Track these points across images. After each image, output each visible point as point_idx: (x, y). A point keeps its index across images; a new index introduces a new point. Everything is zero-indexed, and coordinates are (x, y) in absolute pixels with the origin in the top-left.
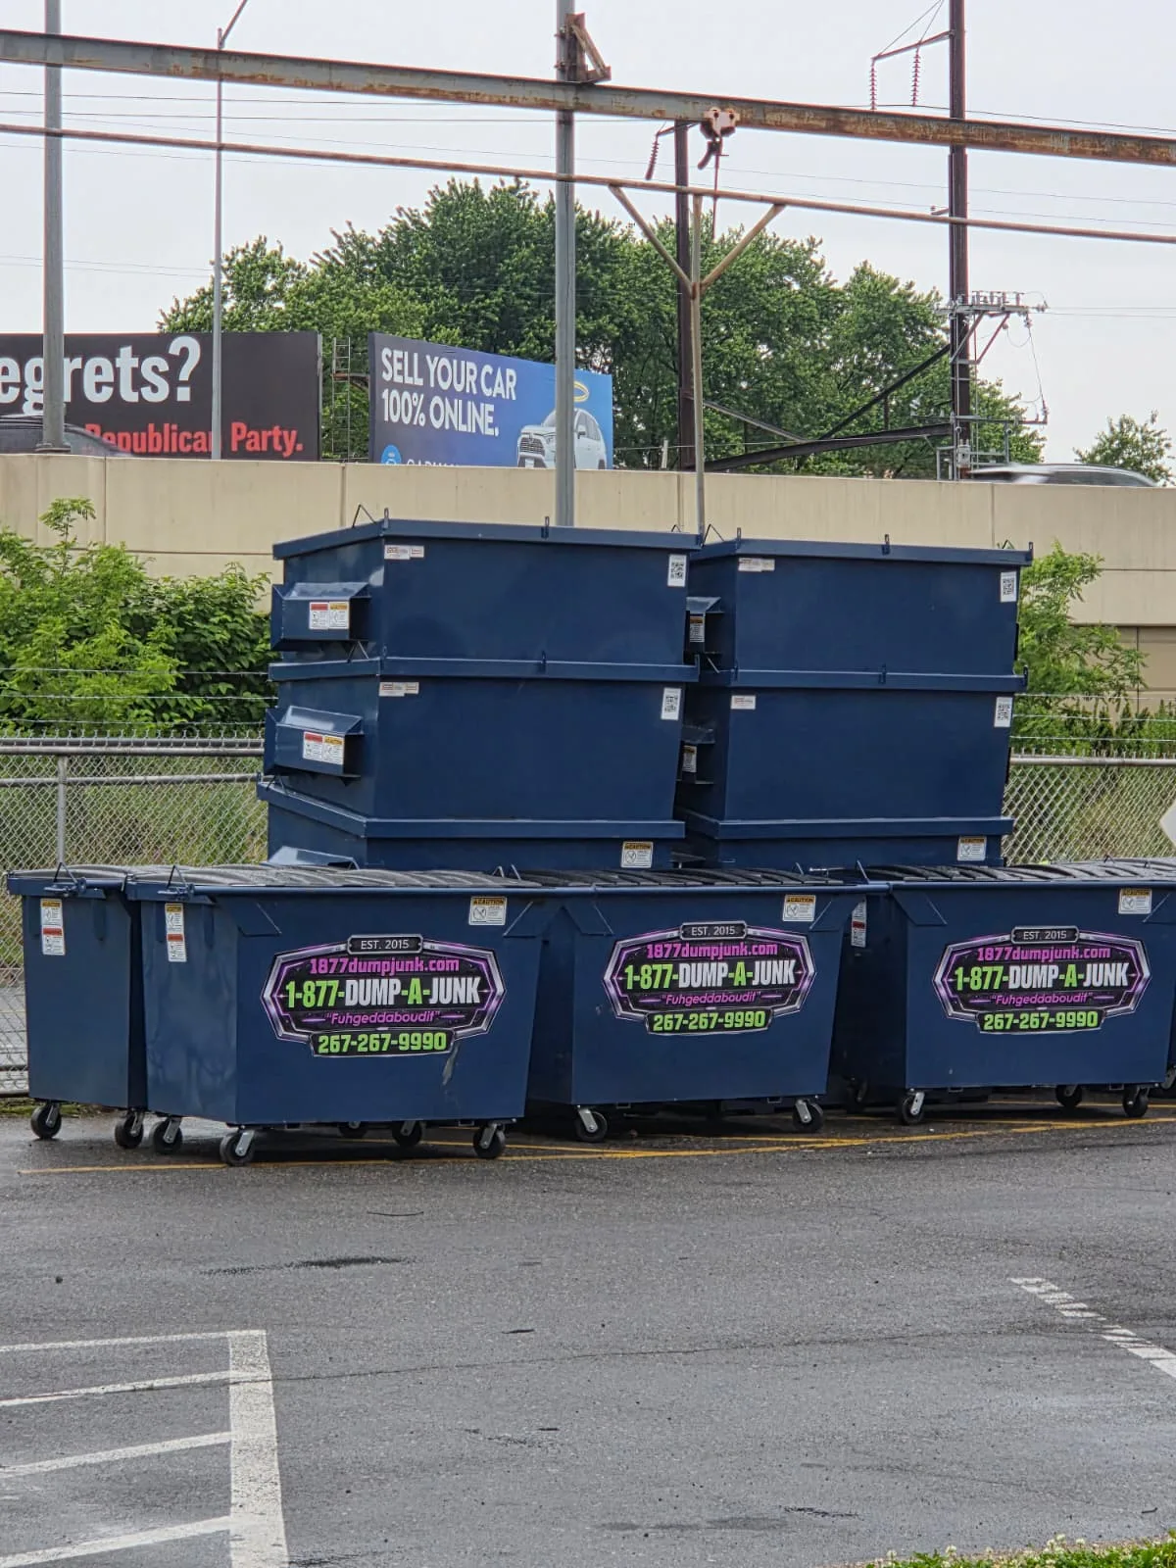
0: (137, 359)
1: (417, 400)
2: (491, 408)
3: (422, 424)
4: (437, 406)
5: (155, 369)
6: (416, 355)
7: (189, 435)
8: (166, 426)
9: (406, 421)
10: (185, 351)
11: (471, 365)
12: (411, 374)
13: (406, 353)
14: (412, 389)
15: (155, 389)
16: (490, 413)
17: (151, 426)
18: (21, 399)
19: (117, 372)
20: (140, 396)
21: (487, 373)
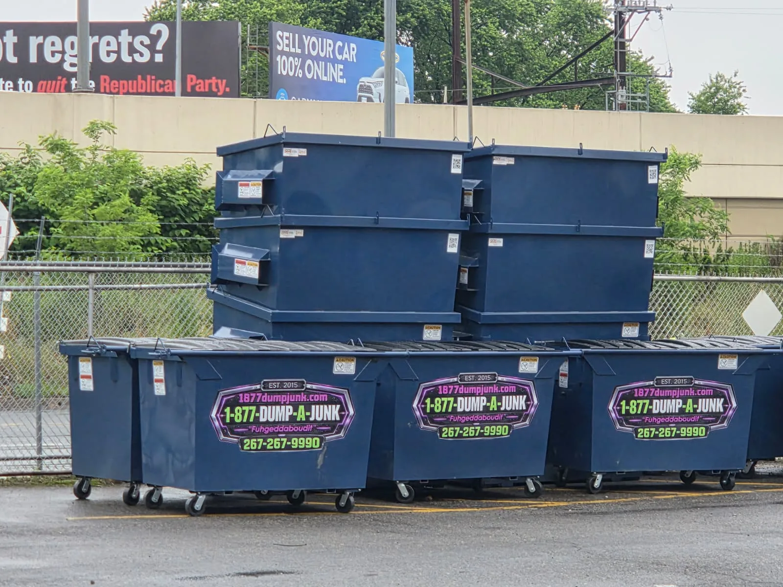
0: (131, 37)
1: (297, 62)
2: (341, 67)
3: (300, 76)
4: (309, 65)
5: (142, 43)
6: (297, 35)
7: (162, 83)
8: (148, 77)
9: (291, 74)
10: (159, 33)
11: (330, 41)
12: (294, 46)
13: (291, 34)
14: (294, 55)
15: (142, 55)
16: (341, 70)
17: (139, 77)
18: (63, 60)
19: (119, 44)
20: (133, 59)
21: (339, 46)
